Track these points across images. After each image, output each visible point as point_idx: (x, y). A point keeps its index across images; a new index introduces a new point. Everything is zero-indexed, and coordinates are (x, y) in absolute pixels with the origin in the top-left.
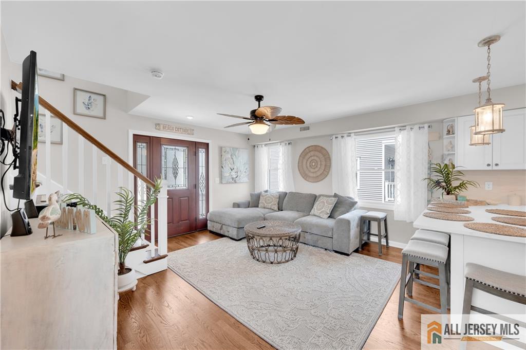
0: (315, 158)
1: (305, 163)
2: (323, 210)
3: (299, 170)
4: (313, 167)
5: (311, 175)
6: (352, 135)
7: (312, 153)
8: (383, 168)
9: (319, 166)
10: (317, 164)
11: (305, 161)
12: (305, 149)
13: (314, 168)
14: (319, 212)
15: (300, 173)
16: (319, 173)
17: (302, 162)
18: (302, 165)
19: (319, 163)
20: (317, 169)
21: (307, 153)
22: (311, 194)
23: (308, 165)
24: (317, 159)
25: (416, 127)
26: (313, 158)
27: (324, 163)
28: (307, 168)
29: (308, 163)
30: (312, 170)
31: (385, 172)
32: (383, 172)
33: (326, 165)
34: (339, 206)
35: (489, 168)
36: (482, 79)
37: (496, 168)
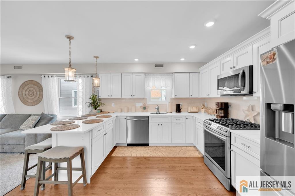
0: (32, 89)
1: (24, 93)
2: (28, 125)
3: (19, 97)
4: (30, 95)
5: (30, 101)
6: (55, 76)
7: (30, 86)
8: (73, 97)
9: (35, 95)
10: (34, 93)
11: (24, 91)
12: (24, 82)
13: (32, 96)
14: (24, 127)
15: (20, 99)
16: (35, 100)
17: (22, 92)
18: (22, 94)
19: (35, 93)
20: (33, 97)
21: (26, 86)
22: (26, 114)
23: (27, 94)
24: (34, 90)
25: (86, 76)
26: (30, 89)
27: (38, 93)
28: (26, 95)
29: (27, 92)
30: (30, 97)
31: (74, 99)
32: (73, 99)
33: (40, 94)
34: (42, 121)
35: (109, 97)
36: (96, 57)
37: (111, 97)
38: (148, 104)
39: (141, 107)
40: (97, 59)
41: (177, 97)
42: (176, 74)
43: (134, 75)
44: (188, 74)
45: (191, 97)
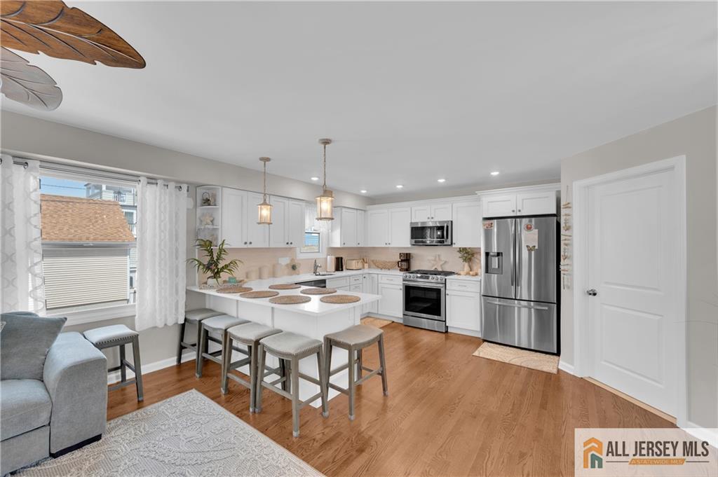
35: (245, 246)
36: (266, 160)
37: (250, 246)
38: (298, 258)
39: (287, 265)
40: (267, 163)
41: (345, 246)
42: (344, 210)
43: (291, 202)
44: (355, 211)
45: (359, 246)
